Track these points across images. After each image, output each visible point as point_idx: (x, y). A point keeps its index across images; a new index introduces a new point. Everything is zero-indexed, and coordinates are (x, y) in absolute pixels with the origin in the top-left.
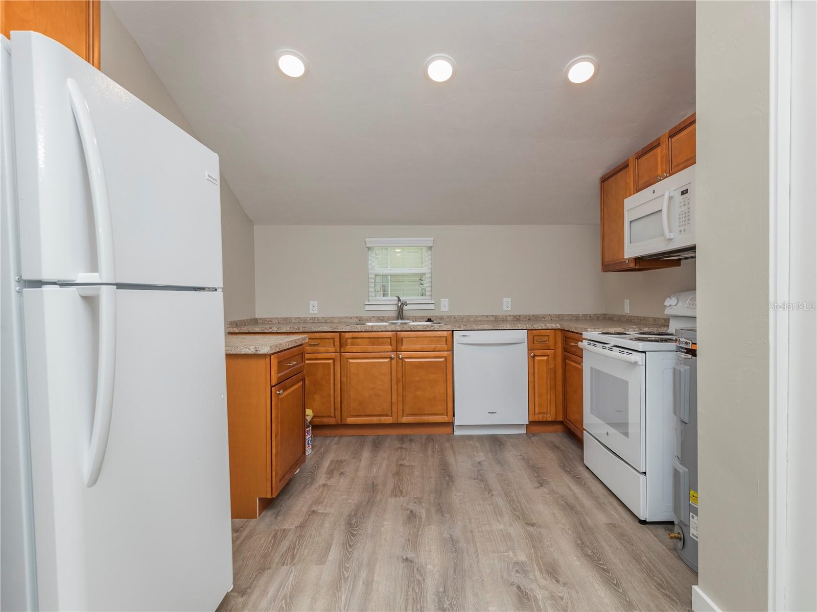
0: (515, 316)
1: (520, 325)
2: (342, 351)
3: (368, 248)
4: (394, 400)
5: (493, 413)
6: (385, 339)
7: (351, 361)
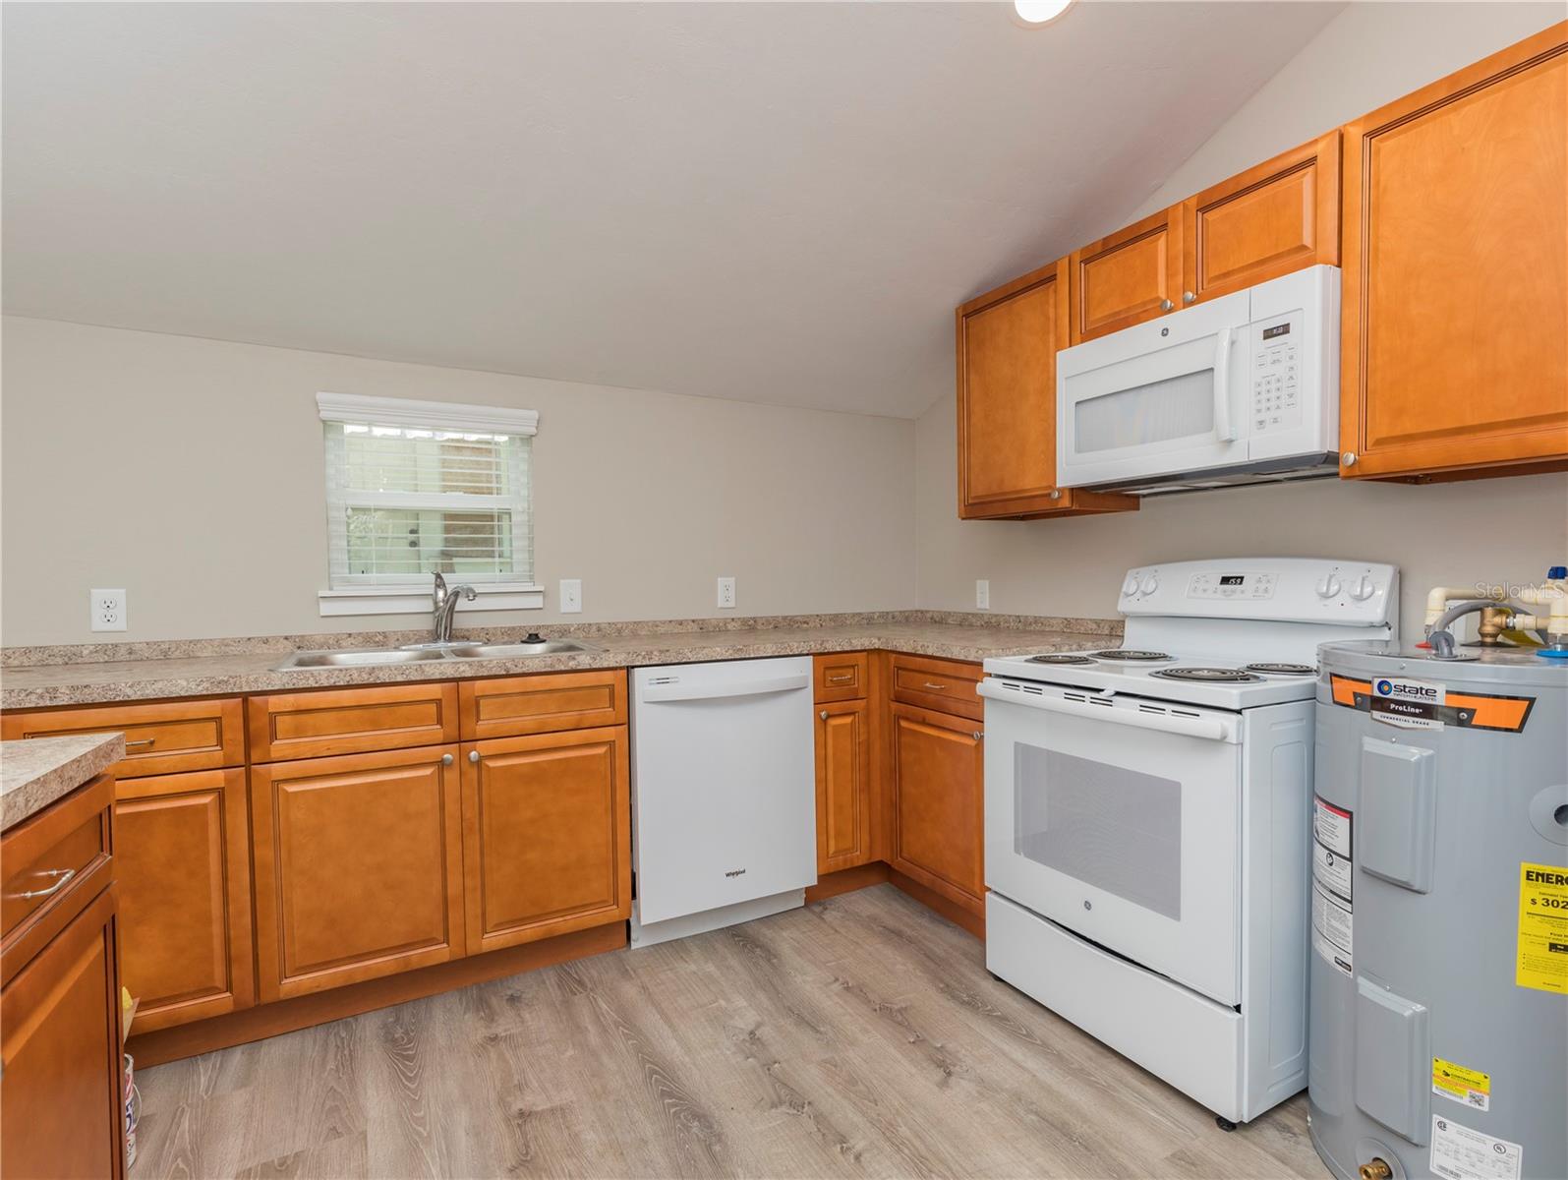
0: (744, 621)
1: (796, 645)
2: (254, 758)
3: (324, 422)
4: (453, 889)
5: (737, 873)
6: (421, 707)
7: (292, 788)
